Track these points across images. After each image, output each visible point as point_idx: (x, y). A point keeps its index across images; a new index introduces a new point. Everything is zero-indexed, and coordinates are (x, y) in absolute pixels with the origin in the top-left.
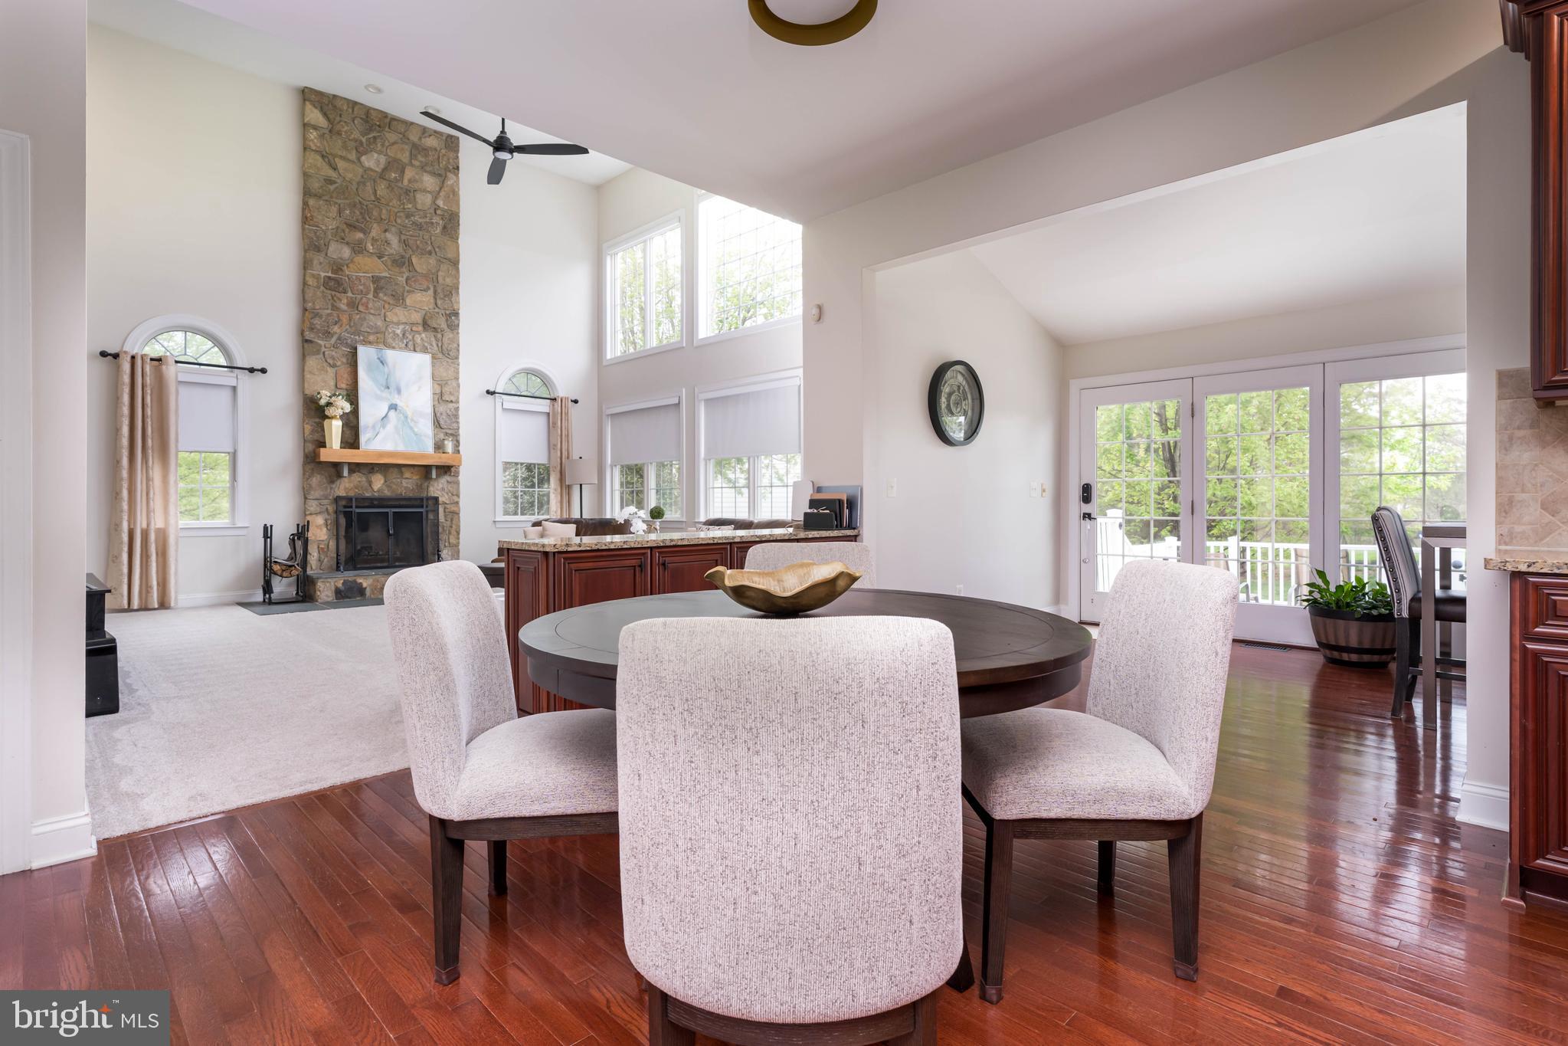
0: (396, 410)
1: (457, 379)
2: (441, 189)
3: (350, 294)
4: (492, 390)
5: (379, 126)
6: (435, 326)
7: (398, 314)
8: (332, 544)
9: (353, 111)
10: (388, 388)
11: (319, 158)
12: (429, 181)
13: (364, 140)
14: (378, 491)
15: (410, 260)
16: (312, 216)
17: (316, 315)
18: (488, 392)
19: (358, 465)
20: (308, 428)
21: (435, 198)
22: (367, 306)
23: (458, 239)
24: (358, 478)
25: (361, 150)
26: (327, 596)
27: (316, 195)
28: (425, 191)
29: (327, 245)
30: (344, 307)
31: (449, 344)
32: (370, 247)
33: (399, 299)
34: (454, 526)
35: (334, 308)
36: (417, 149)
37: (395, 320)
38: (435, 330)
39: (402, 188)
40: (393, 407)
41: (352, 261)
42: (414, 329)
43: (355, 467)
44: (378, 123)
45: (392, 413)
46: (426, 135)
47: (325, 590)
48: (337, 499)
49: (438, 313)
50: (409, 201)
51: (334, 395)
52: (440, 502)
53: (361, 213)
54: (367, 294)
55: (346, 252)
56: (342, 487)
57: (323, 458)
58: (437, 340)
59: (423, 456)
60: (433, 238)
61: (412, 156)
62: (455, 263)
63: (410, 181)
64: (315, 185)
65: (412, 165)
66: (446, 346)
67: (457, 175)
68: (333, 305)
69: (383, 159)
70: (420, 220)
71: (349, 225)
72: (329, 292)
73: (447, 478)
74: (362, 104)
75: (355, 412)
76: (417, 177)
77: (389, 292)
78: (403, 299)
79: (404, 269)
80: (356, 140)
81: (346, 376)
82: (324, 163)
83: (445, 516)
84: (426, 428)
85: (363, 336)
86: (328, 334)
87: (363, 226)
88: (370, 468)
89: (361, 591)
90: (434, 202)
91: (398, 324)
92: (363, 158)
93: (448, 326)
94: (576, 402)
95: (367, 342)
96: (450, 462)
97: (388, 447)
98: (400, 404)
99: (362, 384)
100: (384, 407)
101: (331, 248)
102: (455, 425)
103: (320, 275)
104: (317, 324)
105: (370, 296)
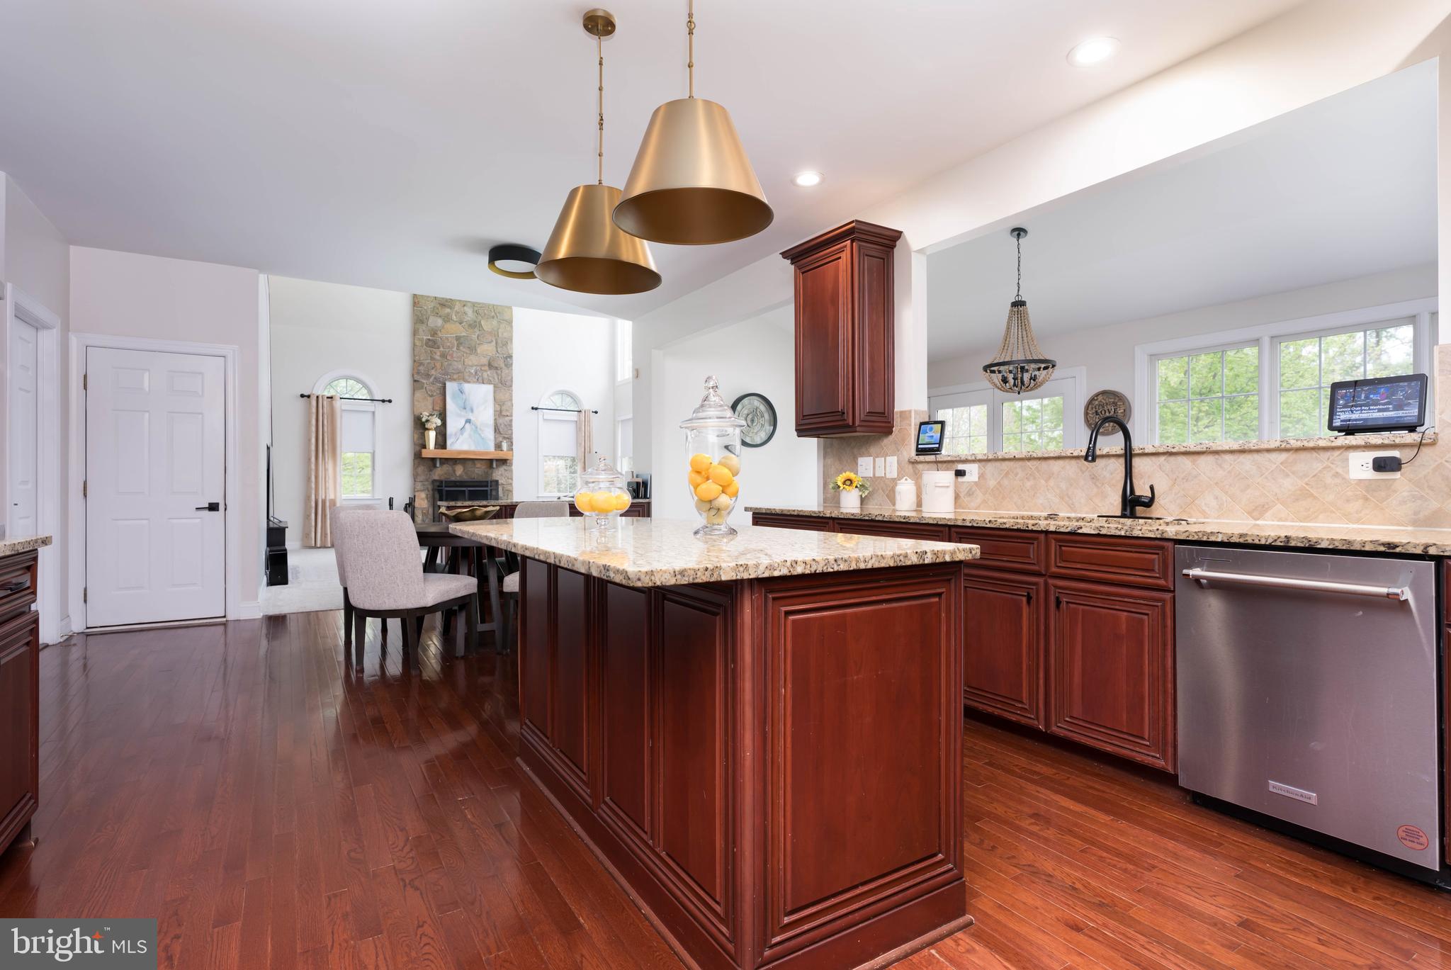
0: (470, 423)
1: (511, 400)
3: (442, 349)
4: (535, 406)
6: (497, 366)
7: (472, 360)
8: (431, 511)
10: (465, 408)
14: (460, 476)
15: (480, 322)
16: (419, 302)
17: (421, 364)
18: (533, 408)
19: (447, 459)
20: (416, 436)
22: (452, 356)
24: (446, 468)
29: (428, 319)
30: (438, 358)
31: (506, 377)
32: (454, 317)
33: (473, 350)
35: (432, 359)
37: (470, 363)
38: (496, 368)
41: (443, 327)
42: (483, 368)
43: (444, 461)
45: (468, 424)
48: (434, 481)
49: (498, 357)
51: (431, 415)
52: (500, 483)
54: (453, 347)
55: (439, 322)
56: (437, 474)
57: (423, 456)
58: (497, 375)
59: (487, 453)
66: (504, 379)
68: (431, 357)
71: (441, 305)
72: (428, 349)
73: (505, 467)
75: (444, 425)
77: (467, 345)
78: (475, 350)
79: (476, 330)
81: (439, 402)
83: (503, 493)
84: (489, 434)
85: (450, 375)
86: (428, 376)
88: (454, 461)
91: (472, 366)
93: (505, 365)
94: (596, 412)
95: (452, 380)
96: (506, 457)
97: (465, 447)
98: (473, 419)
99: (448, 407)
100: (463, 422)
101: (430, 321)
102: (510, 432)
103: (423, 338)
104: (421, 369)
105: (455, 349)
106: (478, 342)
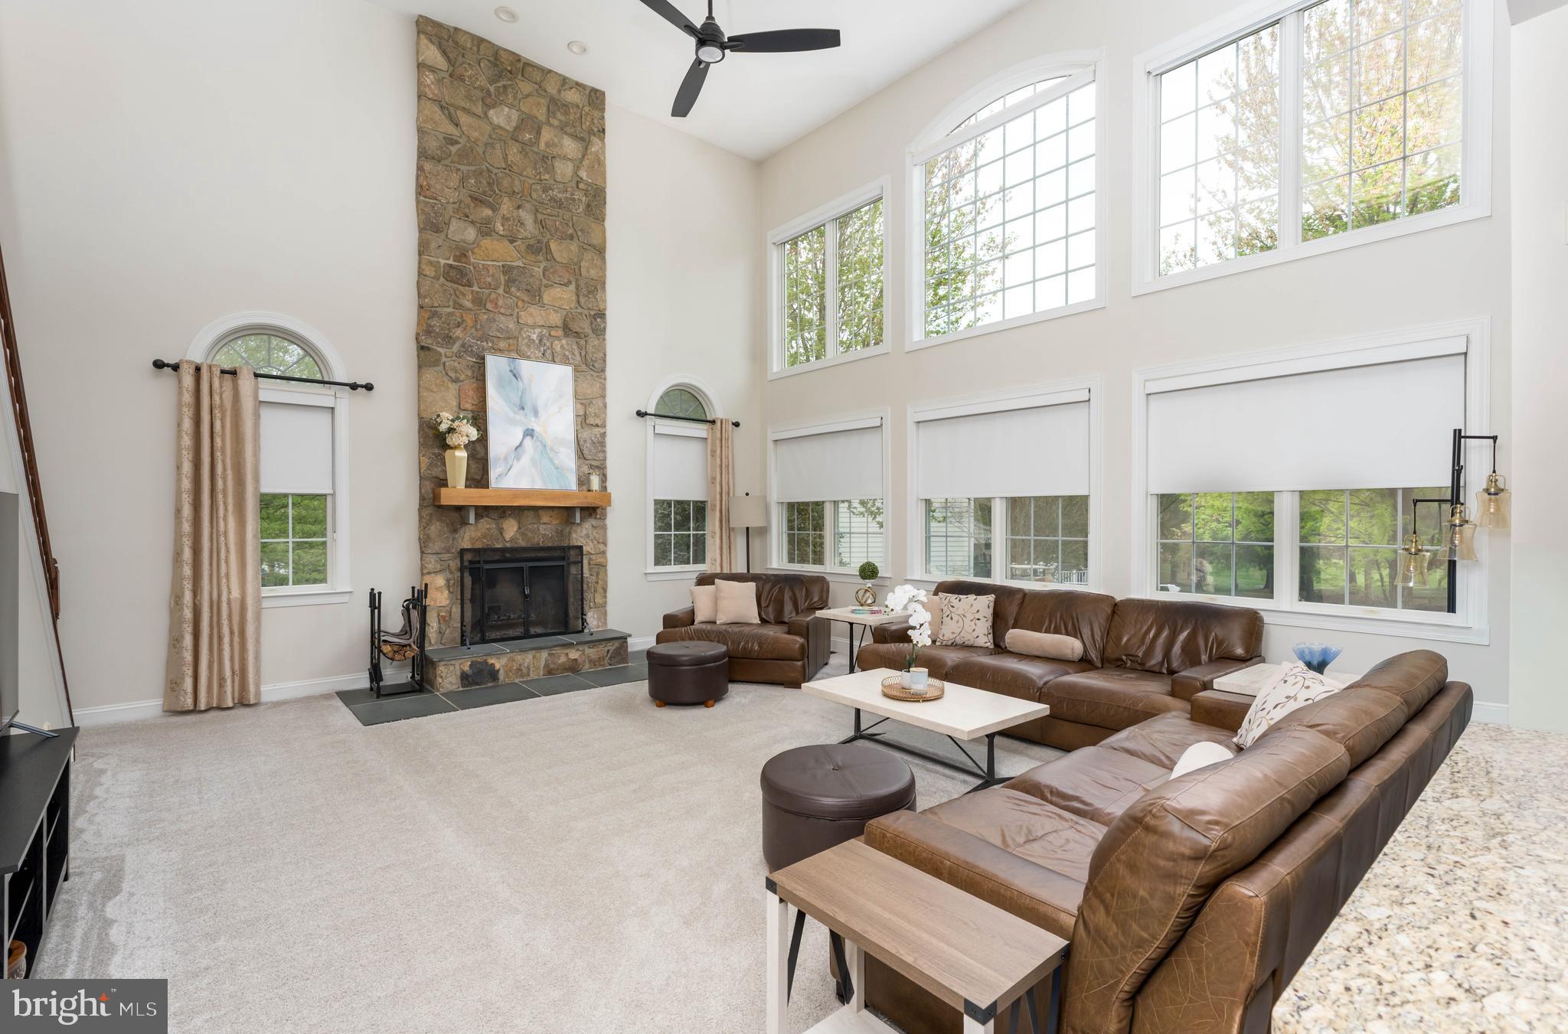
0: (532, 437)
1: (604, 397)
2: (583, 156)
3: (475, 288)
4: (642, 410)
5: (510, 72)
6: (578, 330)
7: (533, 315)
8: (456, 611)
9: (478, 51)
10: (523, 409)
11: (436, 109)
12: (570, 146)
13: (492, 89)
14: (512, 540)
15: (548, 246)
16: (429, 185)
17: (434, 314)
18: (638, 413)
19: (486, 508)
20: (425, 461)
21: (577, 168)
22: (496, 304)
23: (604, 221)
24: (486, 524)
25: (490, 102)
26: (451, 683)
27: (433, 158)
28: (565, 158)
29: (448, 224)
30: (468, 304)
31: (594, 353)
32: (499, 228)
33: (535, 295)
34: (600, 584)
35: (458, 306)
36: (556, 105)
37: (530, 322)
38: (578, 335)
39: (537, 153)
40: (529, 433)
41: (479, 247)
42: (553, 333)
43: (483, 511)
44: (509, 69)
45: (528, 441)
46: (567, 86)
47: (448, 677)
48: (463, 552)
49: (581, 314)
50: (547, 171)
51: (458, 418)
52: (585, 553)
53: (489, 183)
54: (497, 287)
55: (471, 234)
56: (467, 537)
57: (444, 502)
58: (580, 348)
59: (566, 494)
60: (574, 218)
61: (550, 113)
62: (601, 251)
63: (547, 145)
64: (433, 145)
65: (551, 125)
66: (590, 355)
67: (602, 140)
68: (455, 302)
69: (515, 115)
70: (560, 195)
71: (474, 199)
72: (450, 284)
73: (593, 521)
74: (488, 42)
75: (483, 439)
76: (556, 140)
77: (524, 286)
78: (539, 296)
79: (540, 258)
80: (482, 89)
81: (471, 393)
82: (443, 117)
83: (591, 570)
84: (568, 459)
85: (493, 342)
86: (449, 340)
87: (491, 200)
88: (502, 512)
89: (493, 674)
90: (576, 173)
91: (534, 327)
92: (491, 112)
93: (593, 330)
94: (737, 425)
95: (496, 351)
96: (597, 503)
97: (524, 484)
98: (537, 428)
99: (490, 405)
100: (518, 434)
101: (452, 228)
102: (601, 455)
103: (439, 262)
104: (435, 325)
105: (501, 291)
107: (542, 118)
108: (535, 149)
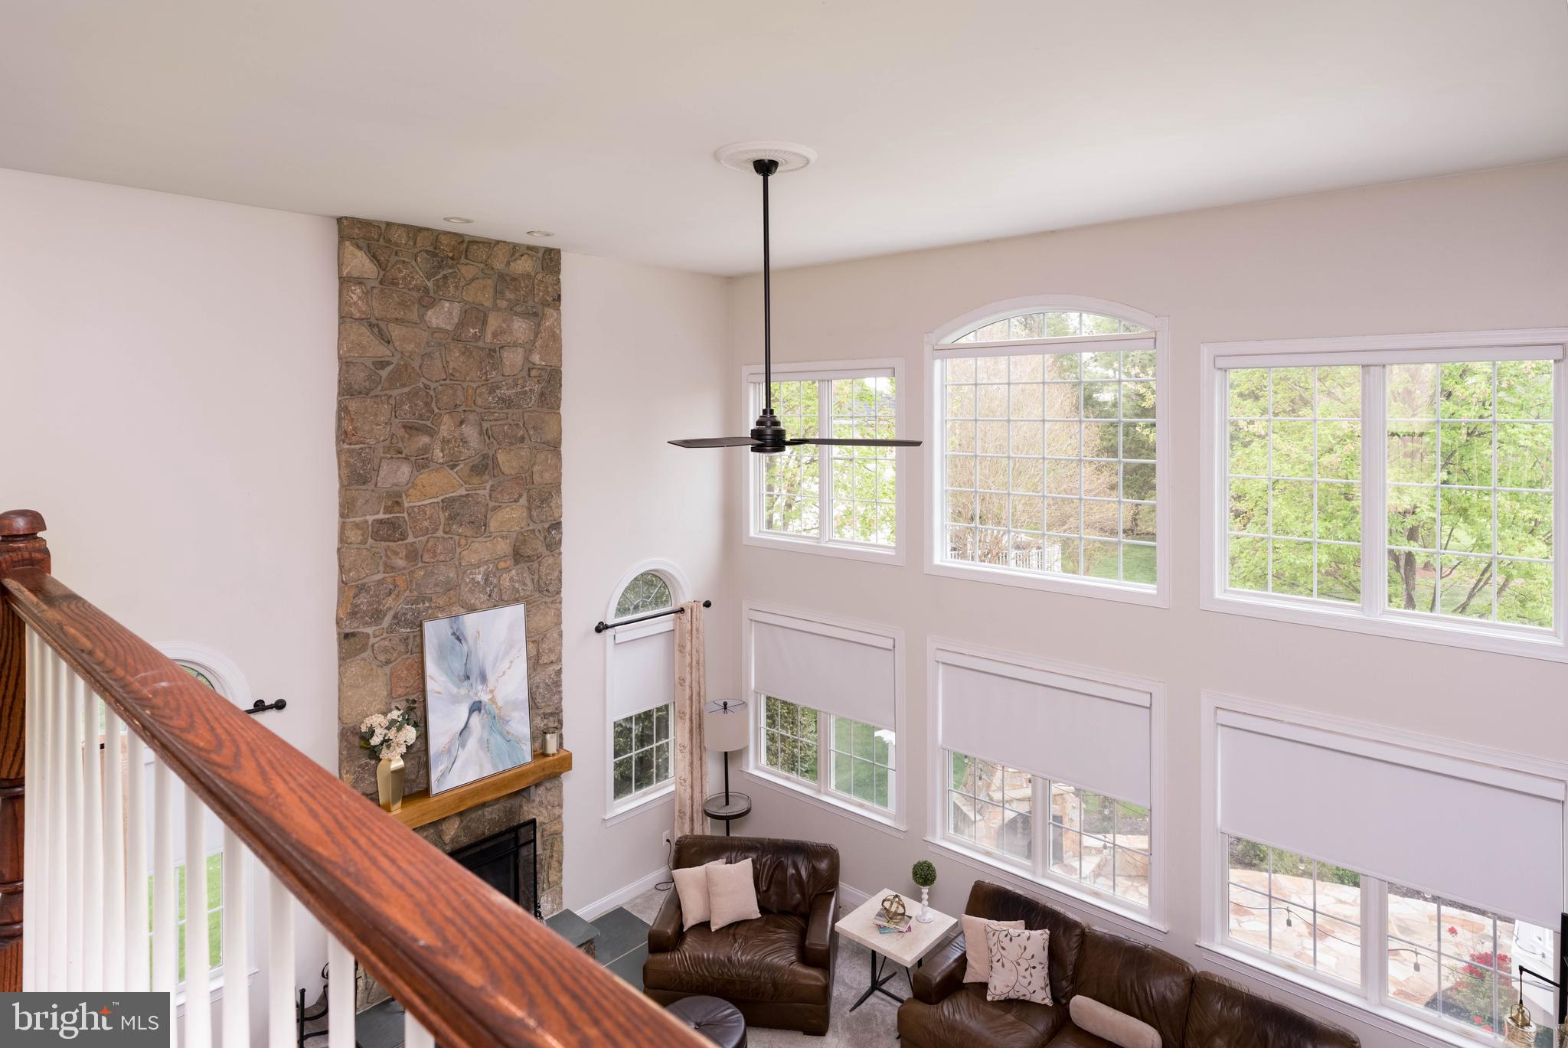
0: (480, 709)
1: (559, 624)
2: (536, 336)
3: (411, 539)
4: (602, 624)
5: (452, 258)
6: (530, 552)
7: (478, 550)
9: (415, 243)
11: (364, 330)
12: (520, 328)
13: (430, 284)
14: (452, 840)
15: (495, 459)
16: (355, 429)
17: (362, 590)
18: (596, 629)
20: (350, 778)
21: (529, 352)
22: (434, 552)
23: (559, 408)
25: (427, 301)
27: (360, 393)
28: (515, 345)
29: (377, 469)
30: (400, 562)
31: (547, 574)
32: (438, 455)
33: (480, 526)
34: (555, 855)
35: (390, 568)
36: (505, 280)
37: (474, 559)
38: (529, 558)
39: (482, 349)
40: (476, 707)
41: (414, 485)
42: (502, 565)
44: (451, 255)
45: (476, 719)
46: (517, 255)
49: (533, 531)
50: (494, 367)
52: (538, 825)
53: (426, 404)
54: (435, 530)
55: (405, 470)
58: (532, 573)
59: (519, 775)
60: (526, 415)
61: (498, 293)
62: (554, 446)
63: (495, 335)
64: (359, 376)
65: (499, 309)
66: (544, 577)
67: (557, 309)
68: (386, 565)
69: (457, 309)
70: (508, 393)
71: (409, 428)
72: (380, 543)
73: (547, 785)
74: (428, 229)
75: (424, 736)
76: (504, 326)
77: (467, 519)
78: (485, 525)
79: (486, 477)
80: (417, 288)
81: (406, 672)
82: (372, 336)
83: (544, 844)
84: (520, 724)
85: (430, 600)
86: (377, 615)
87: (428, 423)
88: (447, 820)
90: (527, 359)
91: (478, 564)
92: (429, 314)
93: (547, 546)
94: (707, 604)
95: (436, 611)
97: (471, 776)
98: (485, 698)
99: (430, 685)
100: (463, 712)
101: (382, 474)
103: (366, 522)
104: (362, 603)
105: (440, 533)
106: (492, 504)
107: (488, 304)
108: (480, 344)
